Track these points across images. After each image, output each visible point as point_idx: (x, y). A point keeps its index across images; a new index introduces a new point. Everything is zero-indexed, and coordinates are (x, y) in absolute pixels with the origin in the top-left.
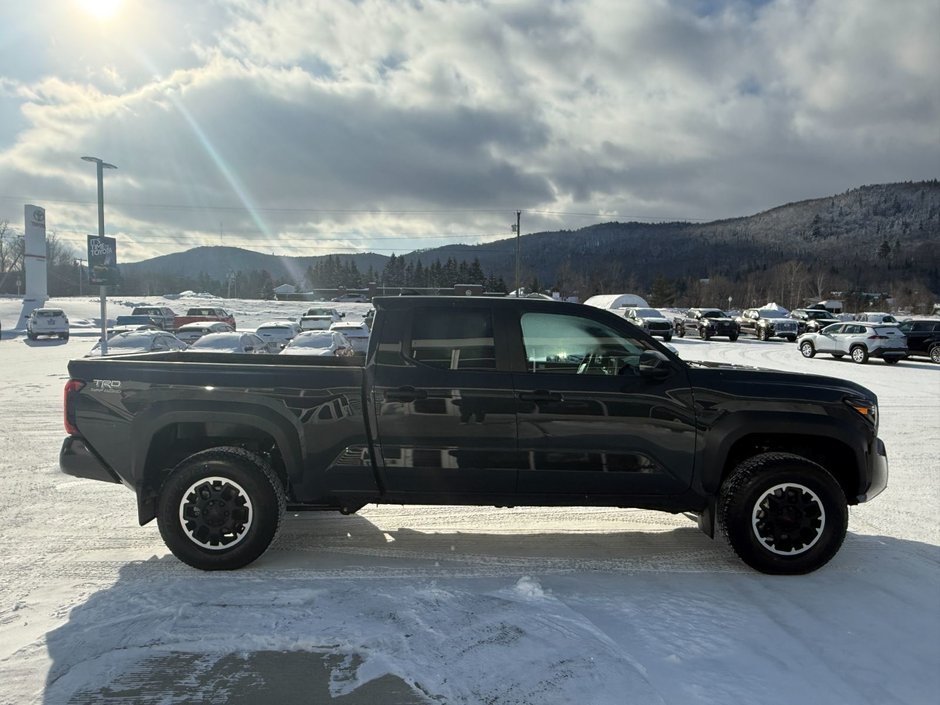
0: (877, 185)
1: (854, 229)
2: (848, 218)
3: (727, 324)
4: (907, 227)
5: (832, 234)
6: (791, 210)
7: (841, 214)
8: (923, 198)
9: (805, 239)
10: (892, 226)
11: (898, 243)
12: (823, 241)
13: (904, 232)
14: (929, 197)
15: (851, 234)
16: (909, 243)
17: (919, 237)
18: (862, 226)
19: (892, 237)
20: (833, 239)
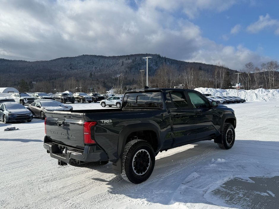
0: (87, 55)
1: (82, 68)
2: (80, 64)
3: (71, 98)
4: (96, 69)
5: (76, 69)
6: (62, 60)
7: (78, 63)
8: (99, 60)
9: (68, 70)
10: (92, 68)
11: (94, 73)
12: (73, 71)
13: (96, 70)
14: (101, 60)
15: (81, 69)
16: (97, 73)
17: (99, 72)
18: (84, 67)
19: (92, 71)
20: (76, 70)
